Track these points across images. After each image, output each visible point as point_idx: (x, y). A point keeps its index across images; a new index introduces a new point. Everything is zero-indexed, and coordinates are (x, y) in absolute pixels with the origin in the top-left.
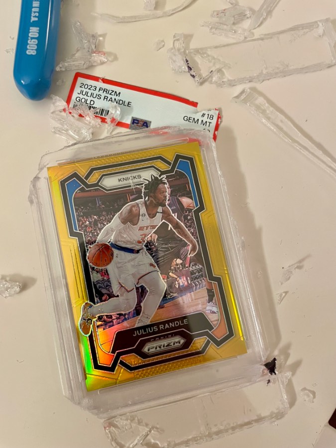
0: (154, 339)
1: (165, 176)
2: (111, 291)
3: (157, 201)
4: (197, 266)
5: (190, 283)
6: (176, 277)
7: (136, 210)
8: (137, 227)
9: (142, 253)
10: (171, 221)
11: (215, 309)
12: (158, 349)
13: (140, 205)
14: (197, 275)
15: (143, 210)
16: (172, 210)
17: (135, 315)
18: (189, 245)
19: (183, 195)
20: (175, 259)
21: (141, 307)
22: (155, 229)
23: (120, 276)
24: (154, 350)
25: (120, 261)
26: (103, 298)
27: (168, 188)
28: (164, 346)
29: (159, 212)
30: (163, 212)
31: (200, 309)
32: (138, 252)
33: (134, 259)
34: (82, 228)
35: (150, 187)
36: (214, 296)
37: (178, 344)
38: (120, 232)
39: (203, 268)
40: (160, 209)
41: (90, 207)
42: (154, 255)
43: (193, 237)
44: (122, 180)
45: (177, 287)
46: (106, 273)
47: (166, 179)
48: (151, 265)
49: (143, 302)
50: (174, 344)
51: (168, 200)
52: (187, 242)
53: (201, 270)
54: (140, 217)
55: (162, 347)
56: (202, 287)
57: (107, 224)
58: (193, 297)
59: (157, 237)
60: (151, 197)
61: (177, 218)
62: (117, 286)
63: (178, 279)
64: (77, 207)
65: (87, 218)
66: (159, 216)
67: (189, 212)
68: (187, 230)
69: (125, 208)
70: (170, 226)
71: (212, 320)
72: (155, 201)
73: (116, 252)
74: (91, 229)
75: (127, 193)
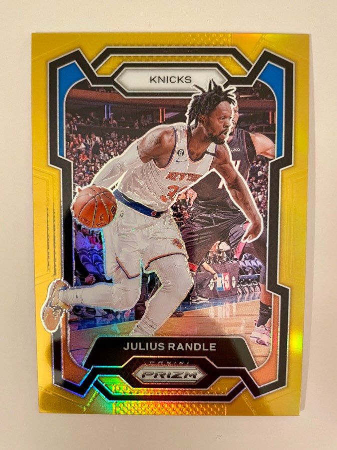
0: (156, 361)
1: (234, 87)
3: (211, 131)
5: (234, 286)
6: (214, 272)
7: (170, 140)
8: (165, 172)
9: (164, 218)
10: (226, 173)
11: (265, 338)
12: (159, 378)
13: (178, 133)
15: (182, 143)
16: (232, 153)
17: (133, 318)
18: (248, 222)
19: (259, 130)
20: (219, 242)
21: (144, 307)
22: (195, 181)
23: (120, 249)
24: (152, 378)
25: (124, 224)
26: (88, 279)
27: (235, 111)
28: (168, 376)
29: (208, 153)
30: (217, 154)
31: (241, 333)
32: (158, 215)
34: (73, 153)
35: (203, 103)
36: (270, 317)
37: (192, 378)
38: (134, 175)
39: (263, 267)
40: (212, 147)
41: (91, 119)
42: (183, 226)
43: (258, 210)
44: (156, 80)
45: (211, 288)
47: (235, 92)
48: (176, 242)
49: (150, 300)
50: (186, 377)
51: (231, 134)
52: (246, 216)
53: (258, 270)
54: (175, 155)
55: (166, 377)
56: (253, 299)
57: (116, 155)
58: (234, 311)
59: (195, 195)
60: (202, 122)
61: (239, 170)
63: (216, 275)
64: (69, 115)
65: (84, 137)
66: (208, 159)
67: (263, 164)
68: (251, 194)
69: (152, 134)
70: (223, 182)
71: (257, 354)
72: (207, 130)
73: (121, 207)
74: (86, 158)
75: (160, 105)
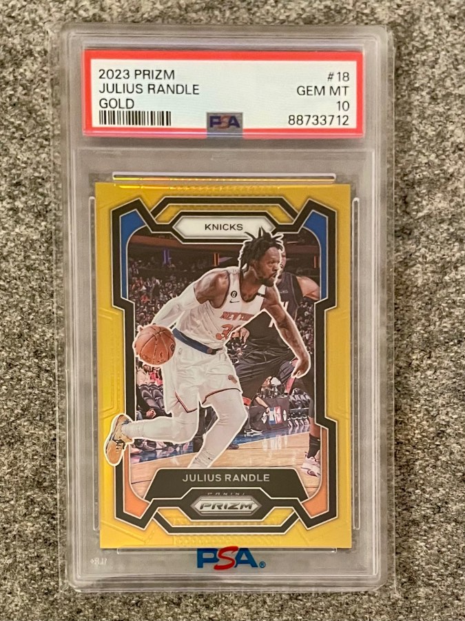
2: (162, 405)
4: (302, 396)
14: (299, 411)
33: (204, 362)
46: (159, 375)
62: (172, 399)
